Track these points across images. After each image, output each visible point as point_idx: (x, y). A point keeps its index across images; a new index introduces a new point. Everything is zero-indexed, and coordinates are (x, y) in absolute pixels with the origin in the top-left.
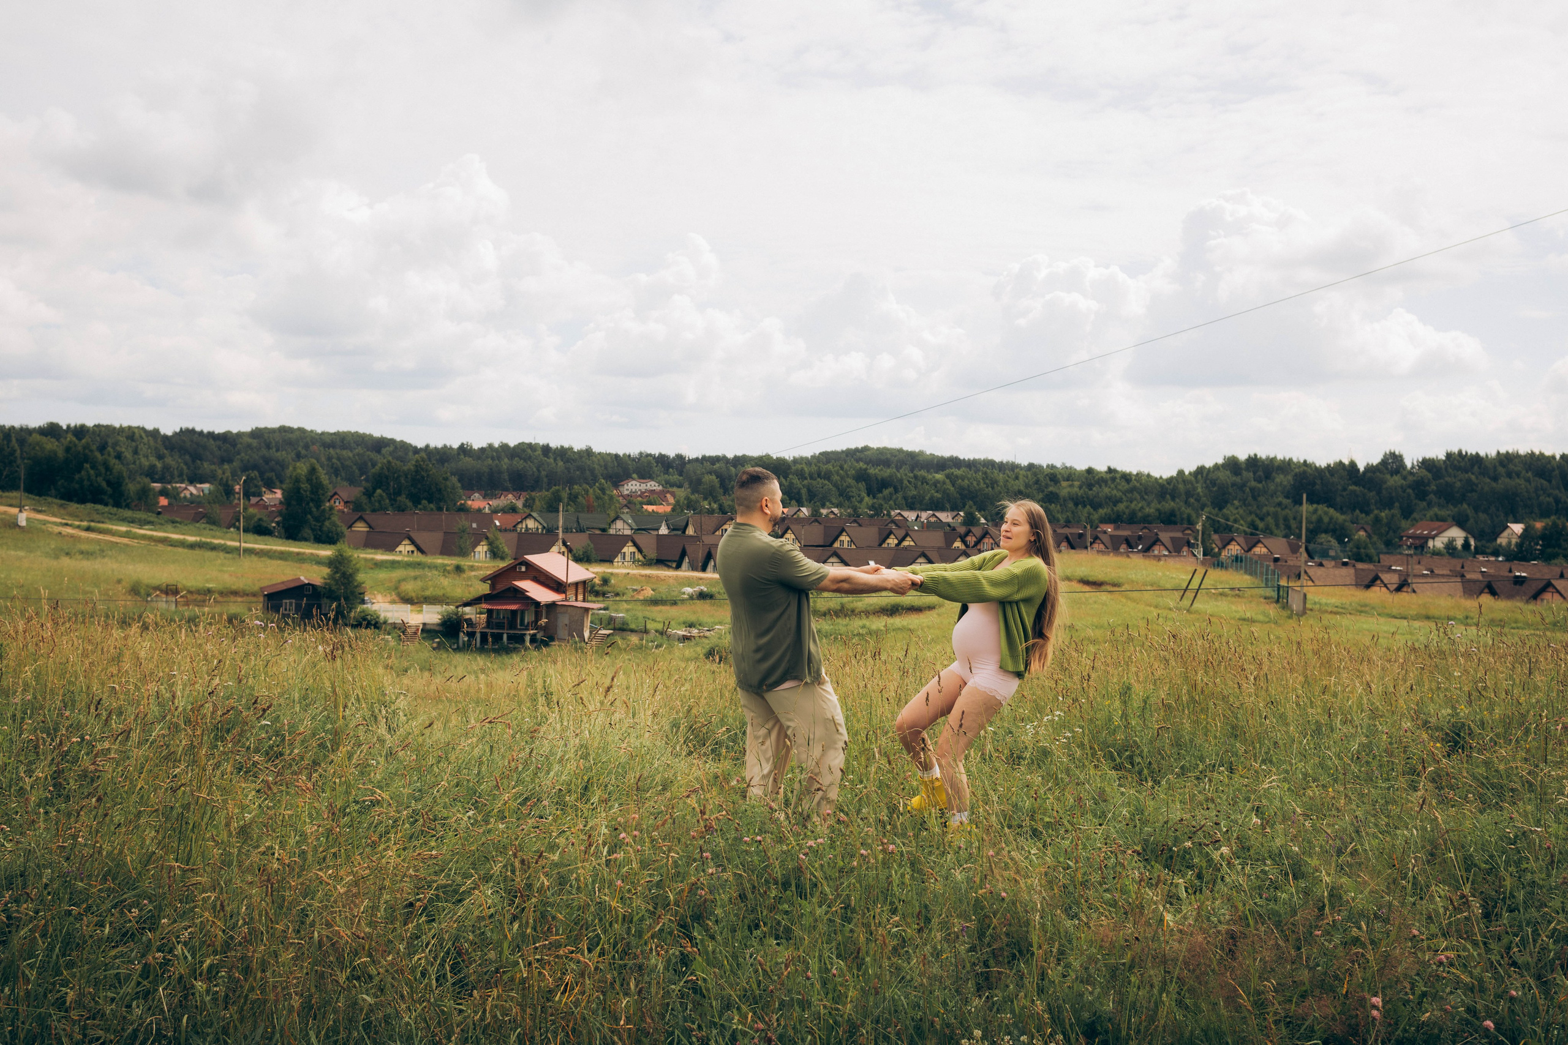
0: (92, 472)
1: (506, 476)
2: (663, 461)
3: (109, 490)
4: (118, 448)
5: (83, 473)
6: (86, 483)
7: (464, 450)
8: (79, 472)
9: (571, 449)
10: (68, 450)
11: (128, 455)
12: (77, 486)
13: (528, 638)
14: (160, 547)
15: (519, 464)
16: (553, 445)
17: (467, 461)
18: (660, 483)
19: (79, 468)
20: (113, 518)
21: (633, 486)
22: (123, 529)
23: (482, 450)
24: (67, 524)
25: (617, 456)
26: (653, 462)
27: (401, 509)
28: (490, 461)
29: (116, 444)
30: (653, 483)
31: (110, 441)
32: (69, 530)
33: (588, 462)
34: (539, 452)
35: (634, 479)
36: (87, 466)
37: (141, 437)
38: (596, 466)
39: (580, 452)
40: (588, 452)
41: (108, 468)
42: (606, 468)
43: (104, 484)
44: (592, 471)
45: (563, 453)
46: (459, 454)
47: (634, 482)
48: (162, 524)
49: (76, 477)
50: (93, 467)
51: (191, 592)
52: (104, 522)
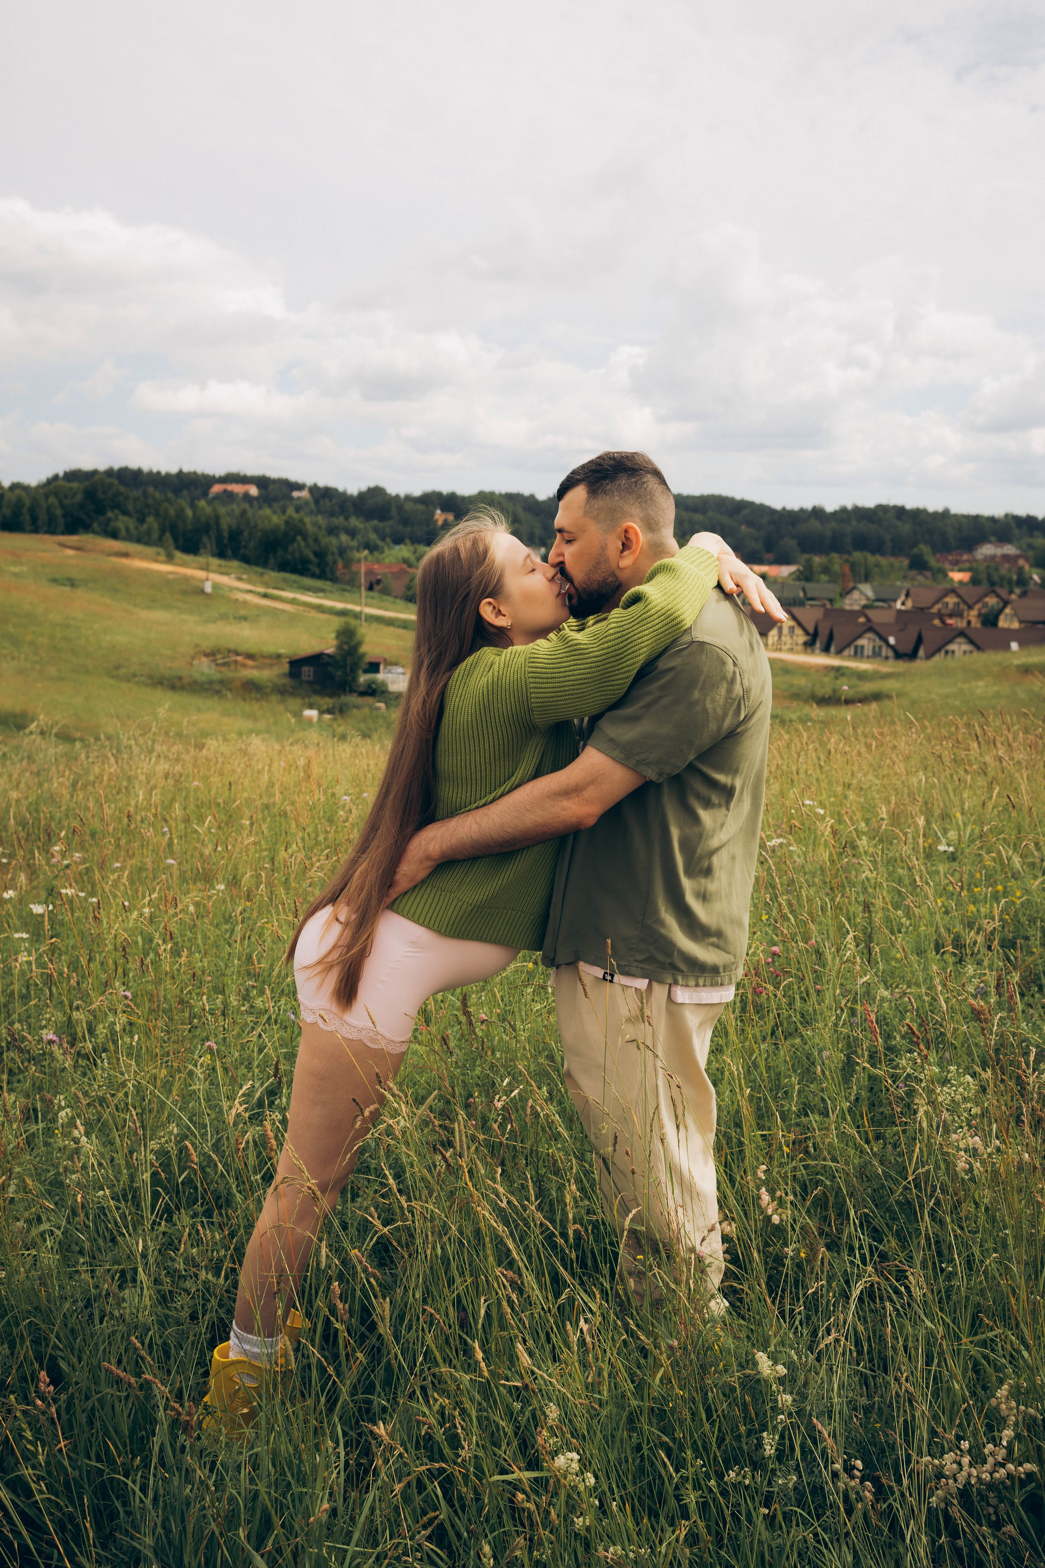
0: (302, 544)
1: (848, 540)
2: (1029, 524)
6: (297, 555)
7: (817, 513)
8: (293, 544)
9: (925, 511)
10: (287, 523)
12: (290, 557)
14: (313, 614)
15: (865, 527)
16: (910, 505)
17: (815, 524)
18: (1019, 547)
19: (294, 540)
20: (291, 586)
21: (987, 550)
22: (291, 596)
23: (835, 513)
24: (250, 591)
25: (977, 518)
26: (1013, 525)
28: (834, 524)
30: (1010, 547)
32: (249, 597)
33: (942, 525)
34: (892, 515)
35: (990, 542)
36: (299, 538)
38: (949, 529)
39: (935, 514)
40: (946, 514)
41: (316, 540)
42: (960, 530)
43: (311, 556)
44: (944, 534)
45: (917, 516)
46: (809, 517)
47: (989, 546)
48: (331, 592)
49: (290, 548)
50: (305, 539)
51: (263, 657)
52: (283, 589)
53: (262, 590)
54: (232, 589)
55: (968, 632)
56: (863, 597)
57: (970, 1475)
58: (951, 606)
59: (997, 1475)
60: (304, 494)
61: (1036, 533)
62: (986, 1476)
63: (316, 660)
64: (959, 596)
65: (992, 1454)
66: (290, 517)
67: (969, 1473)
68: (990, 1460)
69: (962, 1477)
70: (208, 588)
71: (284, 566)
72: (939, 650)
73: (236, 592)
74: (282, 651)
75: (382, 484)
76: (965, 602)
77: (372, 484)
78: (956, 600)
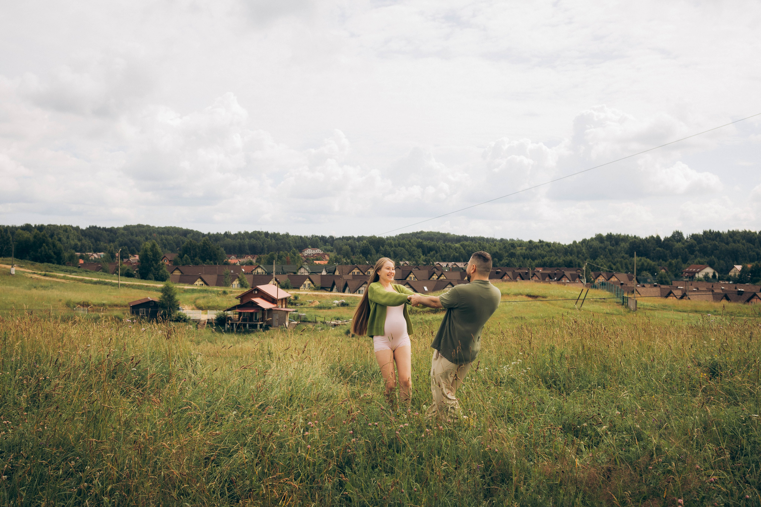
0: (46, 247)
1: (247, 247)
2: (323, 239)
3: (55, 257)
4: (59, 236)
5: (43, 248)
6: (44, 252)
8: (40, 248)
9: (279, 234)
11: (64, 239)
12: (39, 255)
13: (259, 326)
14: (80, 284)
15: (253, 241)
16: (270, 232)
18: (322, 250)
19: (41, 246)
20: (57, 270)
21: (309, 252)
22: (62, 275)
23: (236, 235)
24: (35, 273)
25: (301, 237)
26: (319, 240)
27: (197, 264)
28: (239, 240)
29: (58, 234)
30: (318, 250)
31: (55, 232)
32: (36, 276)
33: (287, 240)
34: (263, 236)
35: (309, 248)
36: (44, 244)
37: (71, 230)
38: (291, 242)
39: (283, 235)
40: (287, 235)
42: (296, 243)
43: (52, 254)
44: (289, 244)
45: (275, 236)
46: (224, 237)
47: (309, 250)
48: (81, 272)
51: (95, 305)
52: (52, 272)
56: (306, 271)
61: (327, 243)
70: (13, 272)
73: (26, 274)
78: (358, 271)
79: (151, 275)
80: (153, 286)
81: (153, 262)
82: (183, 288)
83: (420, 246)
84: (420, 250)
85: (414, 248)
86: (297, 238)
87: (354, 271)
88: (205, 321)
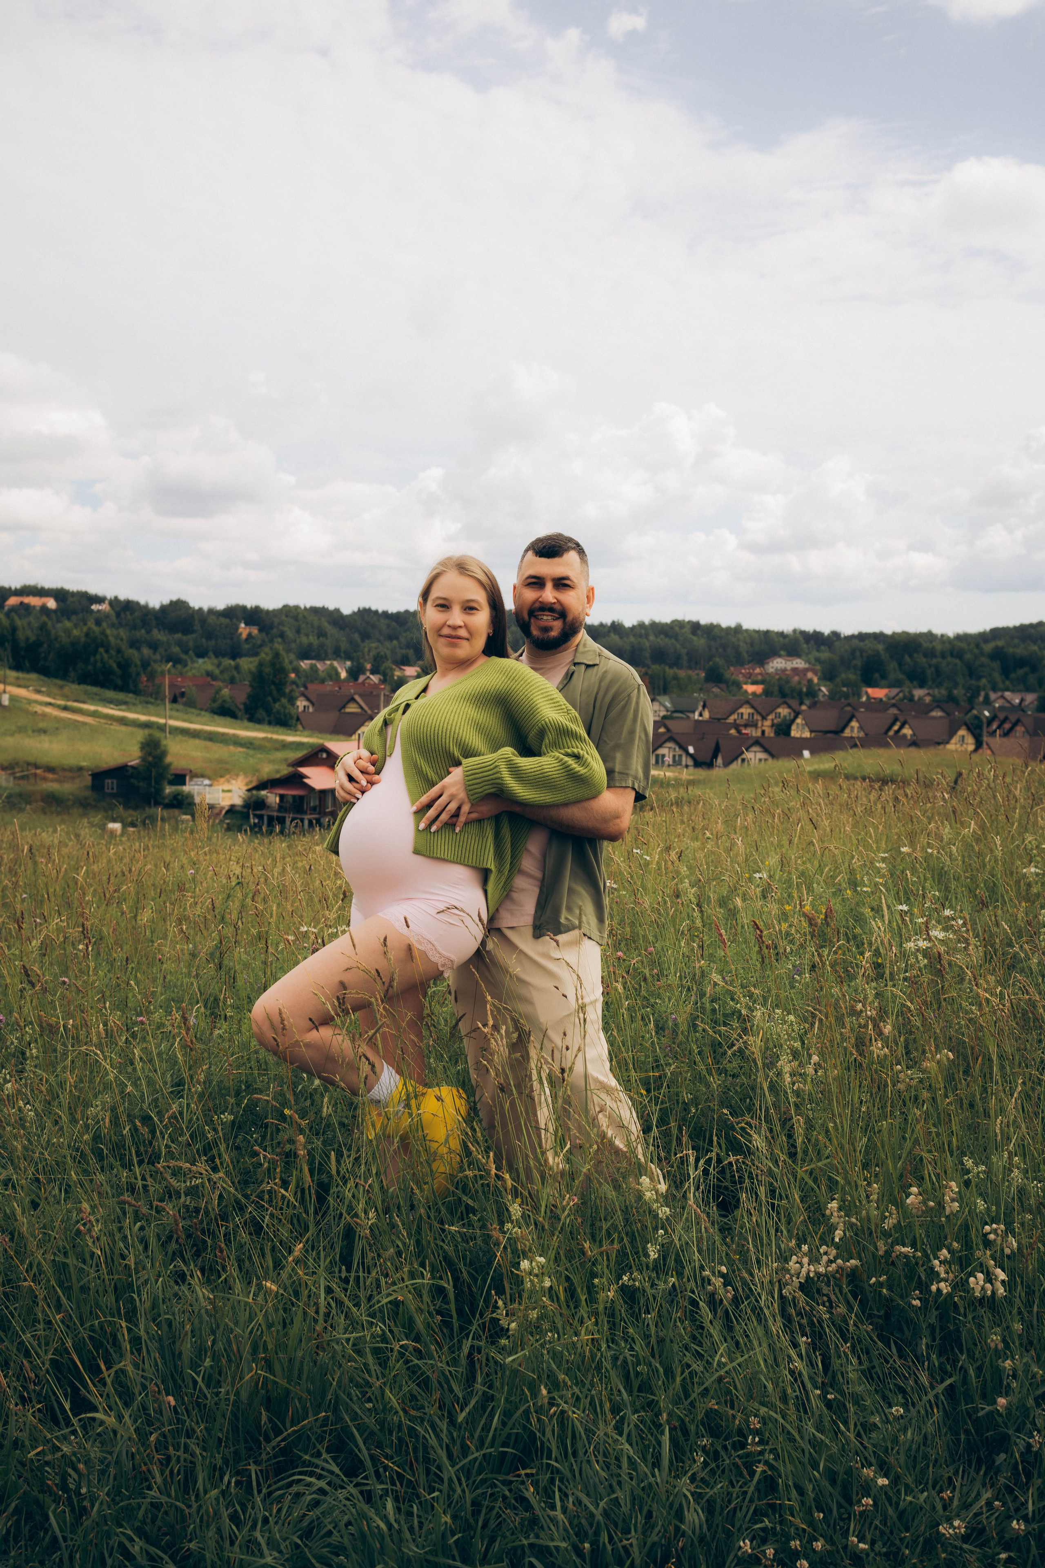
0: (105, 656)
1: (647, 654)
2: (815, 639)
5: (98, 657)
6: (99, 664)
8: (95, 655)
9: (718, 626)
10: (87, 635)
13: (306, 821)
14: (116, 727)
15: (662, 641)
16: (704, 620)
18: (807, 661)
19: (95, 652)
21: (777, 664)
22: (92, 708)
23: (633, 628)
24: (49, 704)
25: (767, 632)
26: (801, 639)
28: (632, 639)
30: (799, 661)
33: (735, 640)
34: (687, 630)
35: (780, 656)
36: (101, 650)
38: (741, 644)
39: (729, 629)
40: (738, 629)
41: (119, 651)
42: (752, 645)
44: (736, 649)
45: (711, 632)
46: (609, 632)
47: (779, 660)
49: (92, 659)
50: (107, 651)
51: (64, 770)
52: (84, 702)
53: (62, 703)
54: (30, 702)
55: (762, 741)
56: (662, 708)
57: (809, 1271)
58: (746, 717)
59: (830, 1269)
60: (104, 607)
61: (823, 648)
62: (822, 1269)
63: (119, 772)
64: (753, 707)
65: (826, 1253)
66: (89, 629)
67: (808, 1269)
68: (825, 1258)
69: (804, 1271)
70: (6, 701)
71: (85, 679)
72: (736, 759)
73: (34, 705)
74: (84, 764)
75: (184, 598)
76: (758, 713)
77: (174, 598)
78: (750, 711)
79: (261, 713)
80: (234, 735)
81: (273, 687)
82: (282, 741)
83: (998, 655)
84: (996, 665)
85: (984, 660)
86: (756, 636)
87: (742, 710)
88: (223, 808)
